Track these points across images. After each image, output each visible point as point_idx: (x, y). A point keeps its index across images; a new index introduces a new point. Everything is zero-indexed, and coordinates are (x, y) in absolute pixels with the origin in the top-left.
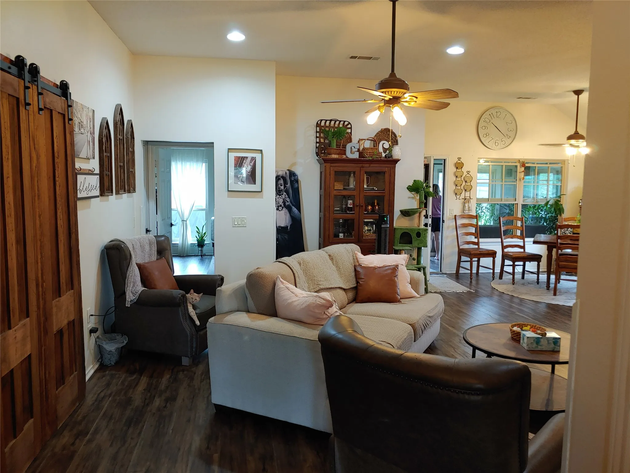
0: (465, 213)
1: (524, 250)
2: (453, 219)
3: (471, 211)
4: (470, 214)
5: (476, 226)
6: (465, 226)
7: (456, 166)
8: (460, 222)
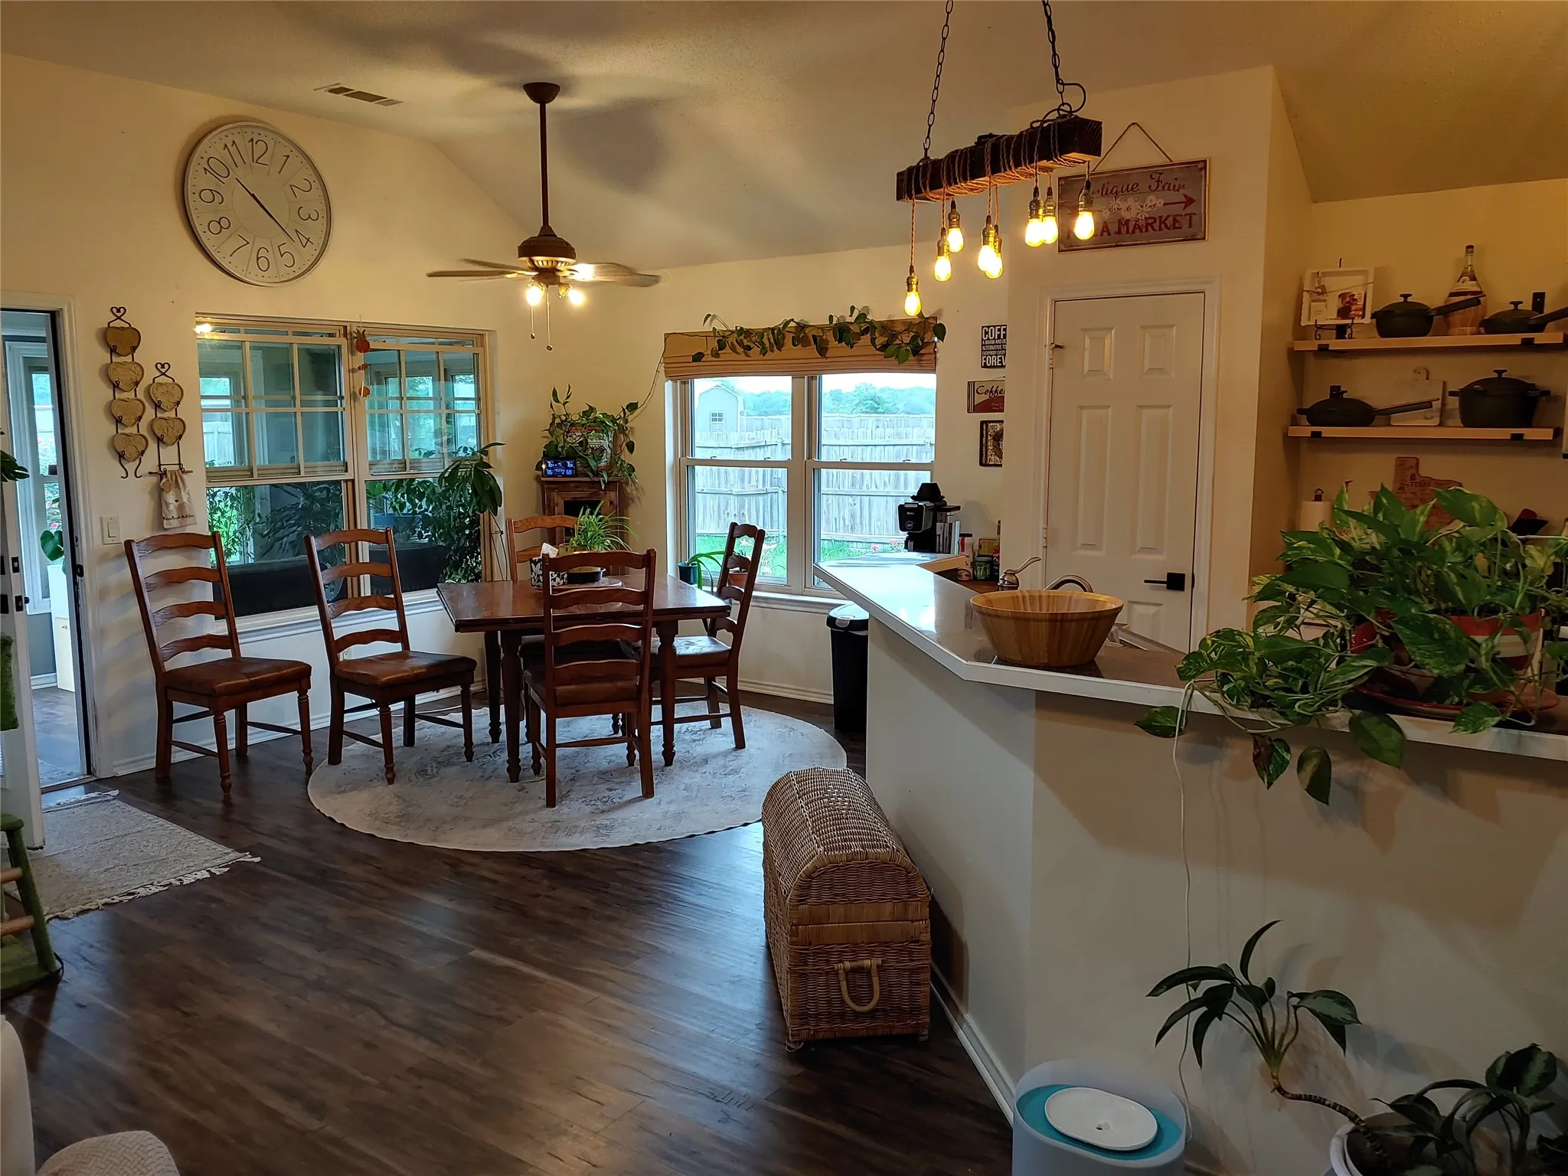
0: (166, 530)
1: (406, 646)
2: (118, 556)
3: (189, 520)
4: (189, 530)
5: (215, 575)
6: (172, 579)
7: (109, 346)
8: (150, 566)
